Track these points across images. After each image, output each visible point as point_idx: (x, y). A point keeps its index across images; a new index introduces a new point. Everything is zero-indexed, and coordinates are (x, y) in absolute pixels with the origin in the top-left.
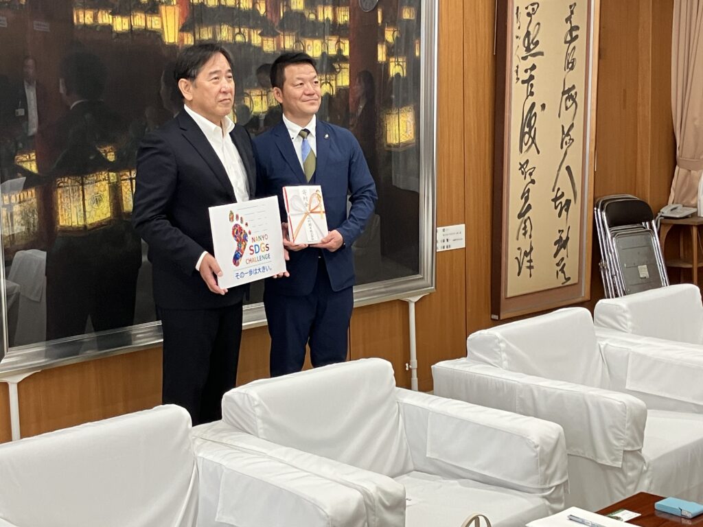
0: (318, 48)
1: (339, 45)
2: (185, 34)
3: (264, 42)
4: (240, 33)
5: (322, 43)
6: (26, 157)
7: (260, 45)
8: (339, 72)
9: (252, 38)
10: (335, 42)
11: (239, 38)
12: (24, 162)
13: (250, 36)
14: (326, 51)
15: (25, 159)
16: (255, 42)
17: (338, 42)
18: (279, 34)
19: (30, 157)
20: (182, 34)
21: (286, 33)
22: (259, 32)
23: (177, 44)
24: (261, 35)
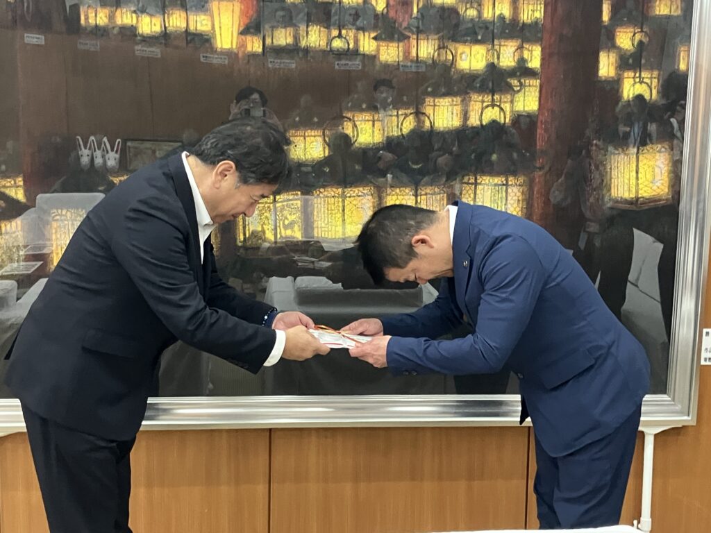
0: (479, 56)
1: (522, 52)
2: (249, 38)
3: (381, 48)
4: (340, 36)
5: (488, 51)
6: (10, 182)
7: (373, 53)
8: (519, 91)
9: (361, 43)
10: (514, 49)
11: (337, 44)
12: (8, 187)
13: (356, 41)
14: (496, 61)
15: (8, 184)
16: (366, 49)
17: (521, 48)
18: (409, 37)
19: (15, 183)
20: (243, 37)
21: (421, 36)
22: (373, 35)
23: (235, 51)
24: (375, 38)
